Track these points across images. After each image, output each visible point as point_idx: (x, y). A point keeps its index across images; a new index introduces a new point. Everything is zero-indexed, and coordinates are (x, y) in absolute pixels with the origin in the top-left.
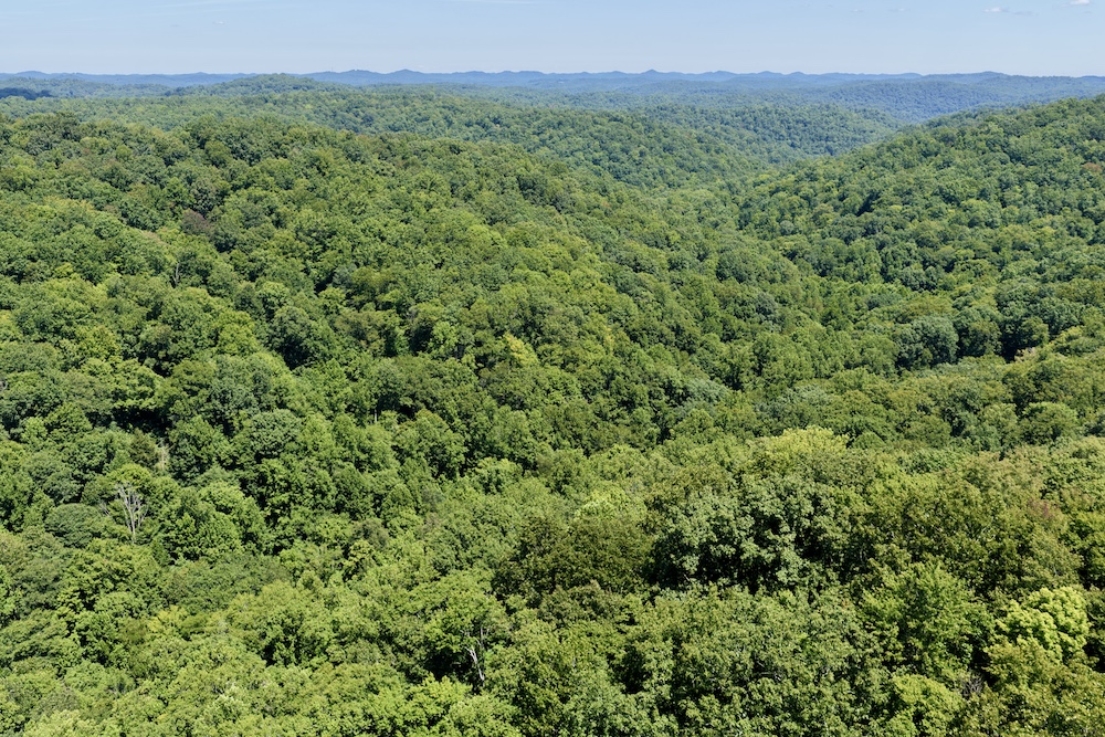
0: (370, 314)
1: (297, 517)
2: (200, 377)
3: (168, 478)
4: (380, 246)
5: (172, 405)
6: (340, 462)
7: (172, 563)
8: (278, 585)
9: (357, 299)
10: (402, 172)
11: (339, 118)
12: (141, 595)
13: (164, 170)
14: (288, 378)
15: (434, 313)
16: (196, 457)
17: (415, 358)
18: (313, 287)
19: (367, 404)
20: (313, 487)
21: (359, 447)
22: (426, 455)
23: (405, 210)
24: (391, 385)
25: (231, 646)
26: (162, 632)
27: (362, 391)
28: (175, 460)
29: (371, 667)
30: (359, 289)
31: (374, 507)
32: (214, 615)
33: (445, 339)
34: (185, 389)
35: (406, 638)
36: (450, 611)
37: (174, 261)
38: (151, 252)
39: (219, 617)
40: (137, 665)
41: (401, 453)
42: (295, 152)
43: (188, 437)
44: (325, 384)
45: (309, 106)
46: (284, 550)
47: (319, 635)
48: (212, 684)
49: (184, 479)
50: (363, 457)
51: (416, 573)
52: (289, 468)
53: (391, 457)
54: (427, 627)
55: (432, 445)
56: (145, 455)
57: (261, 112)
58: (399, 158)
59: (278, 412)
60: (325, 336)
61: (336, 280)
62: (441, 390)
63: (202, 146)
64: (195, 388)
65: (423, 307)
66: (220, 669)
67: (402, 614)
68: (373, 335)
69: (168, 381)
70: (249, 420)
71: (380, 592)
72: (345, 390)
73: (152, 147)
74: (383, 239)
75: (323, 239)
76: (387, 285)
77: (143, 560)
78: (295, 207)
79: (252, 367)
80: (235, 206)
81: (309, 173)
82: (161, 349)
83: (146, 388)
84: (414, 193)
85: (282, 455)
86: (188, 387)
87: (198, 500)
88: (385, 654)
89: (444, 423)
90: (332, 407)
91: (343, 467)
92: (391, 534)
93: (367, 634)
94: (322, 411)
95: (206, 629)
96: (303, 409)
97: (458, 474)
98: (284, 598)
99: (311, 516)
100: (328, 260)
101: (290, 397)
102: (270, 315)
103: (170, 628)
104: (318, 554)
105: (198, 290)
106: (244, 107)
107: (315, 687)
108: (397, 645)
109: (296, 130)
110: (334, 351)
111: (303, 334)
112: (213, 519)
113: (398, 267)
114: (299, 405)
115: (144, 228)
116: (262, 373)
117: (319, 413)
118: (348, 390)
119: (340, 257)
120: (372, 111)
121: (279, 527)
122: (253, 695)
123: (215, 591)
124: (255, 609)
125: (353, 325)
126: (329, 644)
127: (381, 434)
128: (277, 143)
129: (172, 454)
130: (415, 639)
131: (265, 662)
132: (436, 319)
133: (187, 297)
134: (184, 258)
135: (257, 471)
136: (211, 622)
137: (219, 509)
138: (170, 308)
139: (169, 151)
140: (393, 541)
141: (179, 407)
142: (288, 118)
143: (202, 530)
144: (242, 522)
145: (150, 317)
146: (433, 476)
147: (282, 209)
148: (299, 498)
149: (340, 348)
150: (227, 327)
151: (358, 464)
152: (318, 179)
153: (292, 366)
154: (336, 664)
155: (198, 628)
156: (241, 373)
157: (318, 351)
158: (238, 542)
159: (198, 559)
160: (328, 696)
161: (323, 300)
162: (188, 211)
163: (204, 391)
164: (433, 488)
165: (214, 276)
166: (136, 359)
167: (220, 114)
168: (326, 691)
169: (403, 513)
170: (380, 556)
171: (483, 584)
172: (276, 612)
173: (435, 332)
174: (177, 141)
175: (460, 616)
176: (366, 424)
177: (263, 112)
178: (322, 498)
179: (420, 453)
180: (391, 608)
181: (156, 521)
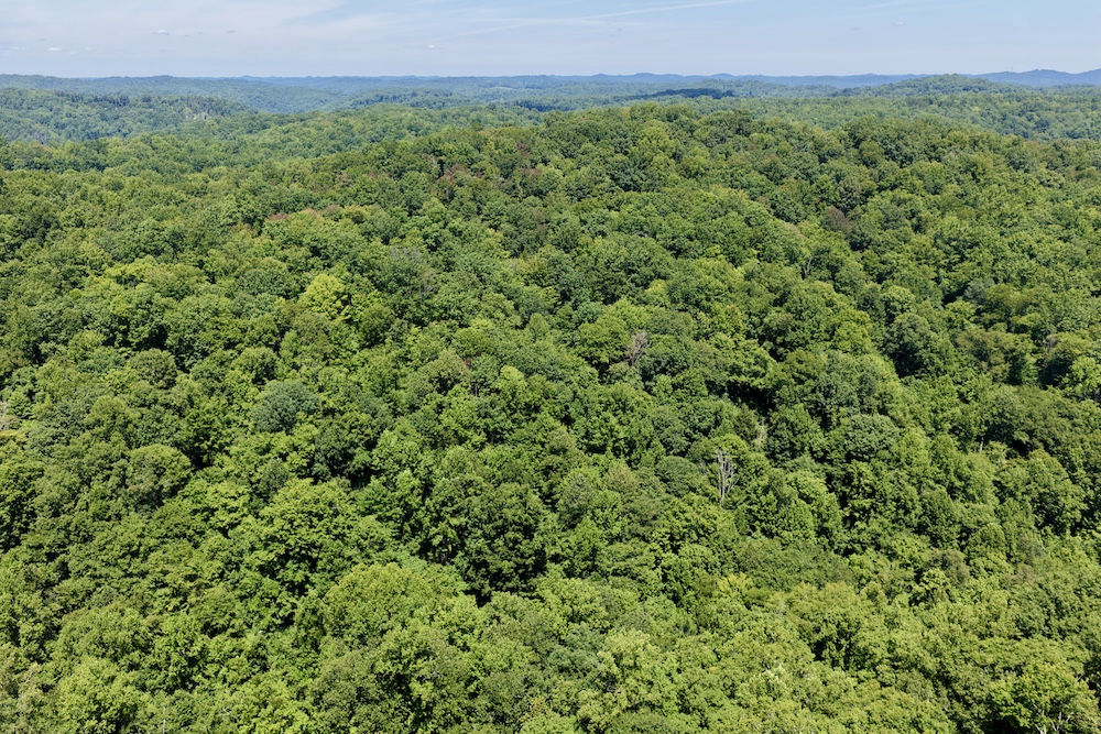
0: (999, 334)
1: (874, 526)
2: (810, 368)
3: (762, 455)
4: (1027, 264)
5: (779, 389)
6: (932, 483)
7: (749, 534)
8: (841, 587)
9: (987, 316)
10: (1072, 184)
11: (1008, 122)
12: (717, 554)
13: (817, 167)
14: (895, 385)
15: (1077, 346)
16: (791, 443)
17: (1043, 392)
18: (941, 297)
19: (975, 430)
20: (898, 500)
21: (956, 472)
22: (1033, 500)
23: (1067, 227)
24: (1007, 415)
25: (786, 630)
26: (728, 593)
27: (972, 415)
28: (771, 442)
29: (920, 703)
30: (993, 306)
31: (960, 539)
32: (777, 594)
33: (1085, 377)
34: (793, 377)
35: (966, 688)
36: (1026, 679)
37: (809, 254)
38: (790, 243)
39: (780, 598)
40: (702, 615)
41: (1003, 491)
42: (952, 157)
43: (787, 422)
44: (932, 399)
45: (977, 109)
46: (854, 555)
47: (872, 650)
48: (762, 657)
49: (776, 460)
50: (958, 483)
51: (993, 624)
52: (877, 475)
53: (990, 492)
54: (993, 685)
55: (1042, 490)
56: (746, 429)
57: (923, 114)
58: (1071, 168)
59: (878, 417)
60: (944, 350)
61: (967, 293)
62: (1068, 433)
63: (856, 146)
64: (803, 377)
65: (1065, 337)
66: (771, 645)
67: (967, 660)
68: (1000, 358)
69: (780, 366)
70: (848, 418)
71: (947, 629)
72: (953, 410)
73: (810, 144)
74: (1032, 256)
75: (963, 249)
76: (1026, 306)
77: (725, 523)
78: (940, 212)
79: (861, 368)
80: (878, 207)
81: (962, 178)
82: (780, 335)
83: (760, 369)
84: (1082, 209)
85: (873, 460)
86: (797, 375)
87: (784, 482)
88: (939, 696)
89: (1063, 470)
90: (935, 424)
91: (934, 489)
92: (972, 573)
93: (923, 667)
94: (923, 426)
95: (766, 604)
96: (904, 419)
97: (1068, 532)
98: (844, 601)
99: (889, 529)
100: (962, 272)
101: (893, 405)
102: (890, 319)
103: (736, 593)
104: (889, 570)
105: (825, 285)
106: (906, 109)
107: (857, 699)
108: (954, 691)
109: (957, 133)
110: (949, 367)
111: (920, 344)
112: (793, 505)
113: (1044, 289)
114: (901, 415)
115: (788, 220)
116: (869, 375)
117: (919, 428)
118: (957, 410)
119: (979, 269)
120: (1050, 115)
121: (855, 531)
122: (796, 682)
123: (782, 572)
124: (815, 601)
125: (977, 343)
126: (880, 662)
127: (984, 464)
128: (933, 146)
129: (770, 434)
130: (977, 693)
131: (814, 655)
132: (1078, 352)
133: (814, 290)
134: (819, 252)
135: (844, 470)
136: (772, 600)
137: (801, 496)
138: (796, 298)
139: (825, 149)
140: (973, 581)
141: (784, 392)
142: (950, 120)
143: (782, 511)
144: (820, 515)
145: (776, 303)
146: (1036, 525)
147: (925, 214)
148: (881, 507)
149: (957, 365)
150: (845, 324)
151: (951, 490)
152: (970, 186)
153: (901, 374)
154: (883, 685)
155: (760, 601)
156: (849, 372)
157: (933, 364)
158: (813, 533)
159: (772, 537)
160: (869, 713)
161: (949, 312)
162: (831, 207)
163: (810, 382)
164: (1034, 538)
165: (843, 272)
166: (756, 341)
167: (881, 115)
168: (868, 708)
169: (992, 556)
170: (955, 592)
171: (1072, 663)
172: (834, 611)
173: (1074, 367)
174: (834, 140)
175: (1037, 689)
176: (969, 450)
177: (926, 114)
178: (905, 514)
179: (1026, 497)
180: (956, 650)
181: (744, 492)
